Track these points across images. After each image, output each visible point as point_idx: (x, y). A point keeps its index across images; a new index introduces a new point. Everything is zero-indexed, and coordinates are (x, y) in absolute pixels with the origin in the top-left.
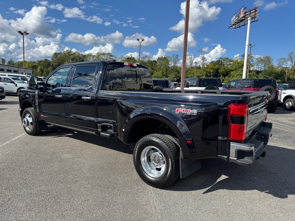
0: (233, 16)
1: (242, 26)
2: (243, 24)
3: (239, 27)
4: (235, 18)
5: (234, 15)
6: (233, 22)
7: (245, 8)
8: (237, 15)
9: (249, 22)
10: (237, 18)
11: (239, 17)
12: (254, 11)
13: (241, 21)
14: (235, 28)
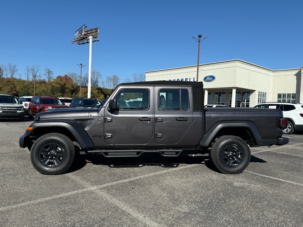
0: (76, 32)
1: (86, 43)
2: (86, 41)
3: (83, 44)
4: (78, 34)
5: (78, 31)
6: (76, 37)
7: (86, 27)
8: (80, 31)
9: (91, 41)
10: (80, 35)
11: (81, 34)
12: (95, 31)
13: (84, 38)
14: (78, 44)
